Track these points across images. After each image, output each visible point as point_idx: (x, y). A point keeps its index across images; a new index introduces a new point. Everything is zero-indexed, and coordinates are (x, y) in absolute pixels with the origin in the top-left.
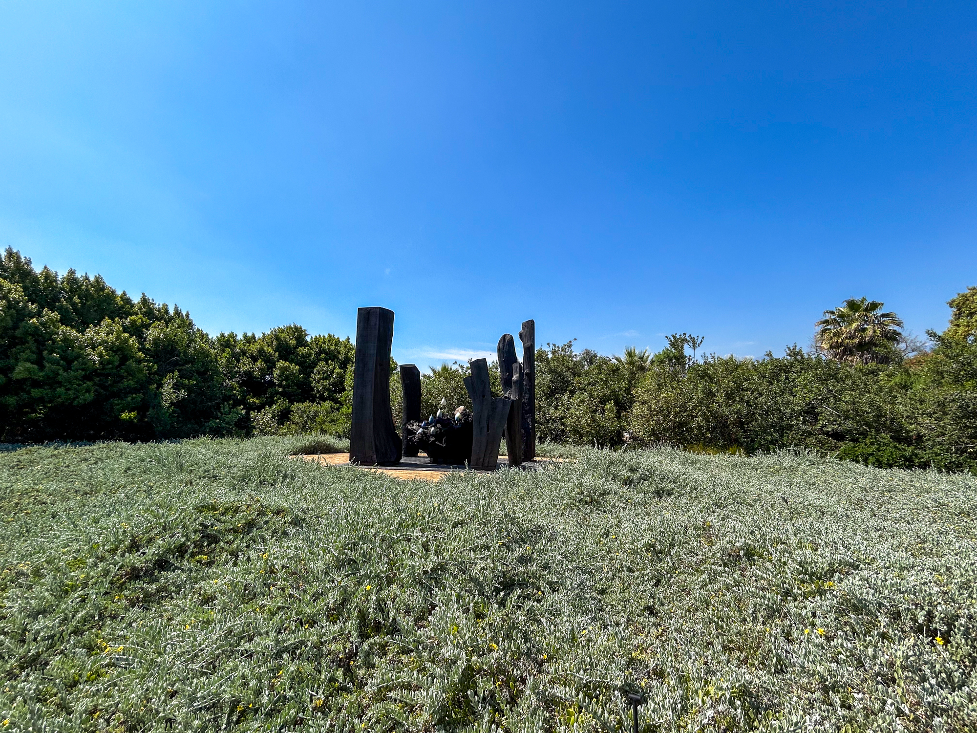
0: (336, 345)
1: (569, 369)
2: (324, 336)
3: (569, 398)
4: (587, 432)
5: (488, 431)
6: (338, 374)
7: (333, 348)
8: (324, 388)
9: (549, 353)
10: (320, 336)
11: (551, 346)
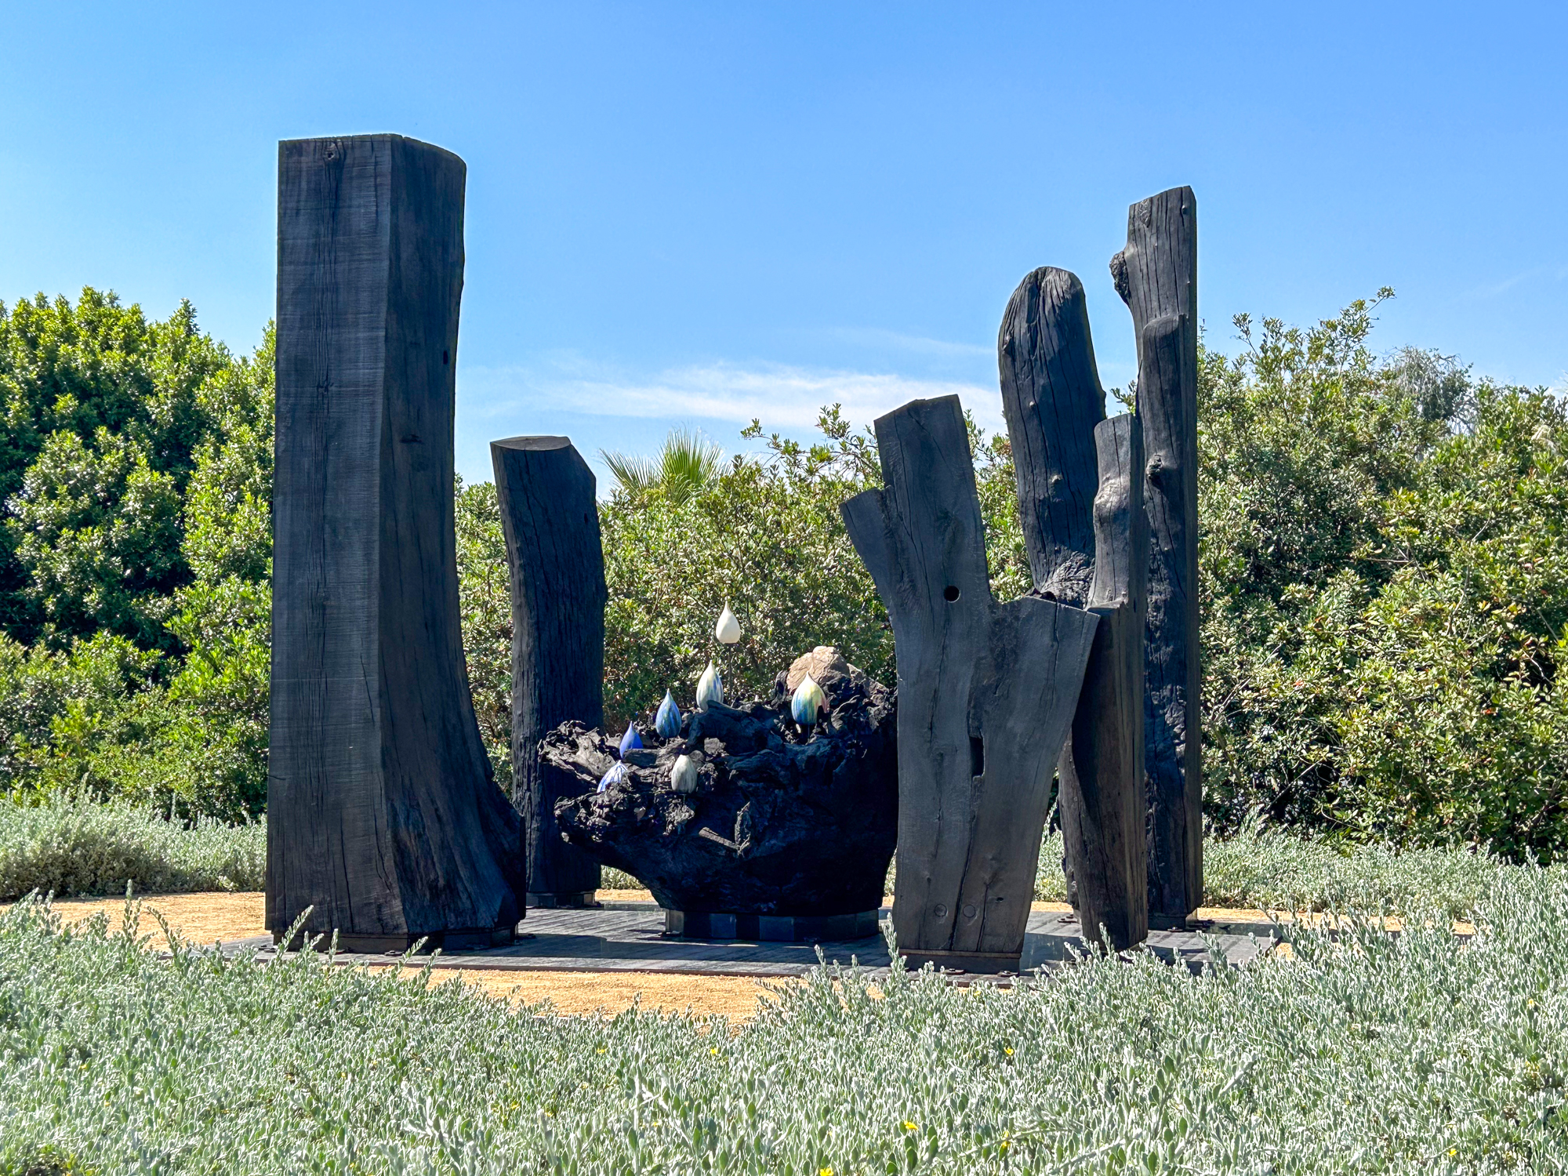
0: (129, 346)
1: (1355, 449)
2: (63, 303)
3: (1359, 601)
4: (1461, 777)
5: (977, 769)
6: (147, 495)
7: (112, 361)
8: (83, 570)
9: (1248, 369)
10: (42, 301)
11: (1258, 331)
